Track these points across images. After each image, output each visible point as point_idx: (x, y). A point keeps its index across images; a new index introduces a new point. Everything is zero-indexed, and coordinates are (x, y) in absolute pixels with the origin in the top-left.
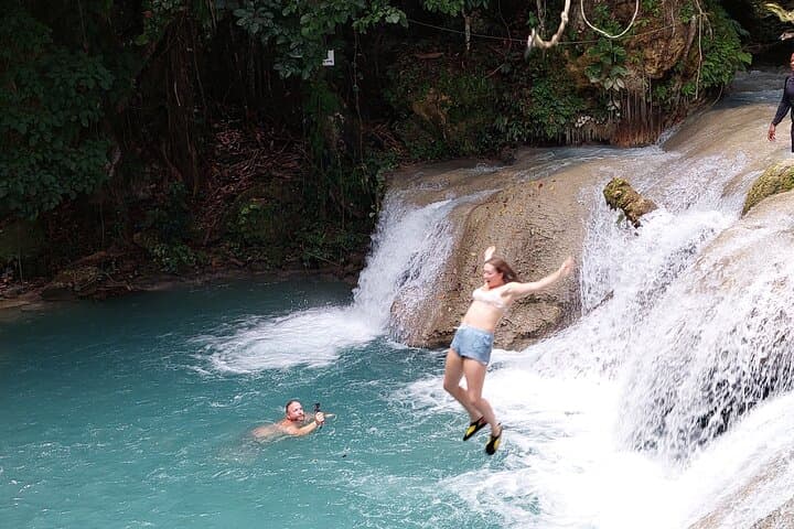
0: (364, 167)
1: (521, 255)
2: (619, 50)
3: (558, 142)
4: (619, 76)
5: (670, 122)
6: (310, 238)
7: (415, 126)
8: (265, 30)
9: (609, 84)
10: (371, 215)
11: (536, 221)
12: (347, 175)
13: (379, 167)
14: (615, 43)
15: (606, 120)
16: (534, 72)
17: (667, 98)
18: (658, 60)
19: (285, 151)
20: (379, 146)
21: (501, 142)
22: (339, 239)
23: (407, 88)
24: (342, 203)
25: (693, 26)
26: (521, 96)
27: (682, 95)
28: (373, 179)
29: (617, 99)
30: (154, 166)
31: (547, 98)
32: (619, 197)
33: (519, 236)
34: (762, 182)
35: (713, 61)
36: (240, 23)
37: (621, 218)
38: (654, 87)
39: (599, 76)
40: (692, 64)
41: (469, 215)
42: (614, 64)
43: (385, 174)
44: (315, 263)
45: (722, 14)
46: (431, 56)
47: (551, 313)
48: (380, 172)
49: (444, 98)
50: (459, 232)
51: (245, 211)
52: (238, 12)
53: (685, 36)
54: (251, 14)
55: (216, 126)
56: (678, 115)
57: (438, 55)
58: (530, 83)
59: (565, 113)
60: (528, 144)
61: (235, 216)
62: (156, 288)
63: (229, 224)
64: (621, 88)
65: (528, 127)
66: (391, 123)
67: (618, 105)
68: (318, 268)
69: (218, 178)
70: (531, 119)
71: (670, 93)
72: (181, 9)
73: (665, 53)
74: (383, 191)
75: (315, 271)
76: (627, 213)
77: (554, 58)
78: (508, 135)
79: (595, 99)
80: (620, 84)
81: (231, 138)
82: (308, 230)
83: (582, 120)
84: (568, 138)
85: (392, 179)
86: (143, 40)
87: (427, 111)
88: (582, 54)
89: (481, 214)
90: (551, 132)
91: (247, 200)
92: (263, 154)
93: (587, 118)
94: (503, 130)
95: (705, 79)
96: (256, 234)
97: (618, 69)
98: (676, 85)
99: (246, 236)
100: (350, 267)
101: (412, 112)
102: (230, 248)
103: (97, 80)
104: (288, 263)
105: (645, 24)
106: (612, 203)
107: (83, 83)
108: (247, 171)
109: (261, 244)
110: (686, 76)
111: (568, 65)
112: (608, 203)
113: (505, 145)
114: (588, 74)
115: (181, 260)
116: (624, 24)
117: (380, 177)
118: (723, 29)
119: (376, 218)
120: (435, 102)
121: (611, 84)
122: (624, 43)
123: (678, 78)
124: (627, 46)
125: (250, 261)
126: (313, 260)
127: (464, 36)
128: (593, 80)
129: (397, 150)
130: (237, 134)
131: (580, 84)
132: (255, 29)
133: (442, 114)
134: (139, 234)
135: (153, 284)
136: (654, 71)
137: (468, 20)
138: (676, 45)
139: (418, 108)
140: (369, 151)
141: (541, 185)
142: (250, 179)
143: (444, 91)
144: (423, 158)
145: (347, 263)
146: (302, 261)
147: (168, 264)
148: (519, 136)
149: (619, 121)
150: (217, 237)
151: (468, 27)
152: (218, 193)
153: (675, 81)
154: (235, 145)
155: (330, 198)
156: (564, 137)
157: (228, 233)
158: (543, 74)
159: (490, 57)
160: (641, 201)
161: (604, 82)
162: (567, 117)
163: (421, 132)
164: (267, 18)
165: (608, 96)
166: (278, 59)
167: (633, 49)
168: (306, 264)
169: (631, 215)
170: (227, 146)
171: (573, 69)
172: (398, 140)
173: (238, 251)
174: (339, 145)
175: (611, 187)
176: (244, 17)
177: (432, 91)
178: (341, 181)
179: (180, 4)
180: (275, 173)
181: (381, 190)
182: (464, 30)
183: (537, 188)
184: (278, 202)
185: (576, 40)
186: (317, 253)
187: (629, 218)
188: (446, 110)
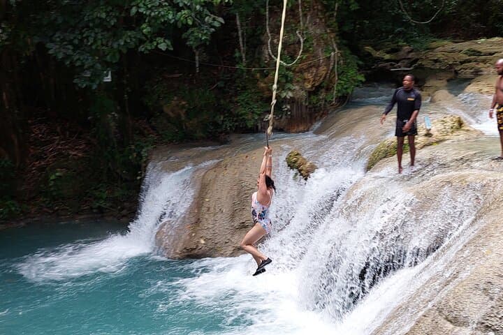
0: (133, 147)
1: (237, 199)
2: (290, 74)
3: (254, 130)
4: (290, 89)
5: (318, 118)
6: (97, 193)
7: (165, 121)
8: (67, 57)
10: (139, 178)
11: (245, 178)
12: (121, 152)
13: (143, 148)
14: (288, 69)
15: (282, 116)
16: (238, 86)
17: (317, 103)
18: (312, 79)
19: (76, 138)
20: (142, 134)
21: (219, 130)
22: (117, 194)
23: (159, 97)
24: (118, 171)
25: (332, 59)
26: (231, 102)
27: (326, 101)
28: (139, 155)
29: (289, 104)
31: (247, 103)
32: (295, 162)
33: (235, 188)
34: (378, 151)
35: (343, 80)
36: (50, 52)
37: (296, 174)
38: (309, 96)
40: (331, 82)
41: (204, 176)
42: (287, 82)
43: (147, 151)
44: (101, 210)
45: (348, 52)
46: (174, 76)
48: (144, 150)
49: (184, 103)
50: (198, 186)
51: (53, 177)
52: (49, 45)
53: (327, 65)
54: (58, 46)
55: (30, 121)
56: (323, 114)
57: (178, 75)
58: (236, 95)
59: (259, 113)
60: (235, 132)
61: (46, 181)
63: (42, 186)
64: (291, 97)
65: (236, 121)
66: (148, 120)
67: (289, 107)
68: (103, 213)
69: (32, 156)
70: (238, 116)
71: (319, 100)
72: (6, 43)
73: (316, 75)
74: (147, 162)
75: (101, 215)
76: (300, 171)
77: (251, 78)
78: (224, 126)
80: (290, 94)
81: (40, 130)
82: (95, 189)
83: (268, 117)
84: (260, 127)
85: (152, 154)
87: (173, 111)
88: (267, 76)
89: (211, 175)
90: (250, 124)
91: (53, 170)
92: (62, 140)
94: (221, 123)
95: (339, 91)
96: (61, 192)
97: (289, 85)
98: (322, 95)
99: (54, 193)
100: (124, 212)
101: (162, 112)
102: (44, 202)
104: (82, 211)
105: (304, 58)
106: (291, 165)
108: (51, 151)
109: (63, 199)
110: (328, 89)
111: (259, 82)
112: (289, 166)
113: (222, 133)
114: (271, 88)
115: (10, 210)
116: (293, 58)
117: (144, 153)
118: (349, 61)
119: (142, 180)
120: (177, 105)
121: (285, 94)
122: (293, 69)
123: (323, 90)
124: (294, 71)
125: (58, 210)
126: (99, 207)
127: (195, 64)
129: (153, 137)
130: (44, 128)
131: (266, 94)
132: (60, 56)
133: (182, 113)
136: (310, 86)
137: (197, 53)
138: (323, 71)
139: (167, 110)
140: (136, 138)
141: (247, 157)
142: (54, 156)
143: (183, 98)
144: (171, 141)
145: (123, 209)
146: (92, 208)
148: (230, 127)
149: (289, 117)
150: (34, 195)
151: (197, 58)
152: (33, 166)
153: (321, 93)
154: (43, 134)
155: (109, 169)
156: (257, 127)
157: (41, 192)
158: (244, 88)
159: (211, 77)
160: (308, 164)
161: (280, 93)
162: (259, 115)
163: (169, 124)
164: (69, 49)
165: (283, 102)
166: (76, 76)
167: (298, 73)
168: (95, 211)
169: (302, 172)
170: (37, 135)
171: (262, 85)
172: (153, 130)
173: (49, 203)
174: (116, 133)
175: (290, 156)
176: (53, 49)
177: (176, 98)
178: (117, 156)
179: (6, 40)
180: (70, 152)
181: (145, 162)
182: (194, 60)
183: (244, 158)
184: (74, 171)
185: (264, 67)
186: (102, 204)
187: (301, 175)
188: (184, 110)
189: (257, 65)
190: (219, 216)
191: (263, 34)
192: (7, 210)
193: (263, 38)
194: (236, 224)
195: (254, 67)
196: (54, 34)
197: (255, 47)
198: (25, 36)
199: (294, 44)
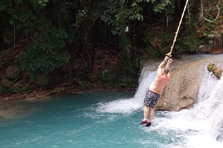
0: (137, 60)
1: (182, 85)
2: (213, 26)
3: (194, 53)
4: (213, 33)
6: (121, 80)
7: (152, 49)
8: (109, 21)
9: (209, 36)
10: (139, 74)
11: (187, 75)
12: (132, 62)
14: (212, 23)
15: (208, 46)
16: (187, 32)
19: (114, 56)
20: (141, 54)
21: (177, 53)
22: (129, 80)
23: (149, 37)
24: (130, 70)
26: (183, 39)
28: (139, 64)
29: (212, 40)
30: (79, 60)
31: (191, 40)
32: (212, 68)
33: (182, 80)
36: (102, 19)
37: (212, 74)
39: (207, 33)
42: (211, 30)
43: (143, 62)
44: (123, 87)
46: (157, 28)
47: (191, 102)
48: (141, 61)
49: (160, 40)
51: (104, 72)
52: (101, 16)
54: (105, 17)
55: (96, 49)
57: (158, 28)
58: (186, 36)
59: (196, 44)
60: (184, 53)
61: (101, 74)
62: (80, 93)
63: (99, 76)
64: (213, 37)
65: (185, 49)
66: (144, 48)
67: (212, 42)
68: (124, 88)
69: (96, 63)
70: (186, 46)
72: (86, 16)
75: (123, 89)
76: (214, 73)
77: (193, 28)
78: (179, 51)
79: (205, 40)
80: (213, 36)
81: (100, 52)
82: (121, 78)
83: (201, 46)
84: (197, 51)
85: (145, 63)
86: (76, 25)
87: (155, 44)
88: (201, 27)
89: (171, 74)
90: (192, 50)
91: (104, 69)
92: (109, 57)
93: (203, 46)
94: (177, 49)
96: (107, 79)
97: (213, 31)
99: (104, 79)
100: (132, 88)
101: (150, 44)
102: (100, 83)
103: (64, 36)
104: (115, 87)
105: (221, 18)
106: (210, 70)
107: (60, 37)
108: (104, 61)
109: (108, 81)
111: (197, 30)
112: (208, 70)
113: (178, 54)
114: (203, 33)
116: (214, 18)
117: (141, 63)
120: (158, 41)
121: (210, 36)
122: (214, 23)
124: (215, 25)
125: (105, 86)
126: (122, 86)
127: (166, 22)
128: (205, 34)
129: (146, 55)
130: (101, 51)
131: (201, 36)
132: (106, 21)
133: (160, 45)
134: (75, 78)
135: (79, 92)
137: (168, 17)
139: (152, 43)
140: (138, 56)
141: (188, 65)
142: (105, 64)
143: (160, 38)
144: (154, 58)
145: (132, 87)
147: (83, 86)
148: (182, 51)
149: (212, 47)
150: (96, 79)
151: (167, 19)
152: (96, 68)
154: (101, 54)
155: (127, 69)
156: (196, 51)
157: (99, 78)
158: (190, 33)
159: (174, 28)
160: (218, 70)
161: (208, 35)
162: (197, 46)
163: (153, 50)
164: (109, 17)
165: (209, 39)
166: (112, 29)
167: (217, 25)
168: (120, 87)
169: (215, 73)
170: (99, 54)
171: (199, 31)
172: (146, 52)
173: (102, 83)
174: (129, 54)
175: (209, 66)
176: (103, 17)
177: (157, 38)
178: (130, 64)
179: (86, 15)
180: (112, 62)
181: (142, 67)
182: (166, 20)
183: (187, 66)
184: (112, 70)
185: (200, 23)
186: (123, 84)
187: (215, 75)
188: (160, 44)
189: (197, 22)
190: (174, 92)
191: (200, 7)
192: (85, 85)
193: (199, 9)
194: (182, 97)
195: (195, 23)
196: (104, 11)
197: (196, 14)
198: (93, 12)
199: (215, 11)
